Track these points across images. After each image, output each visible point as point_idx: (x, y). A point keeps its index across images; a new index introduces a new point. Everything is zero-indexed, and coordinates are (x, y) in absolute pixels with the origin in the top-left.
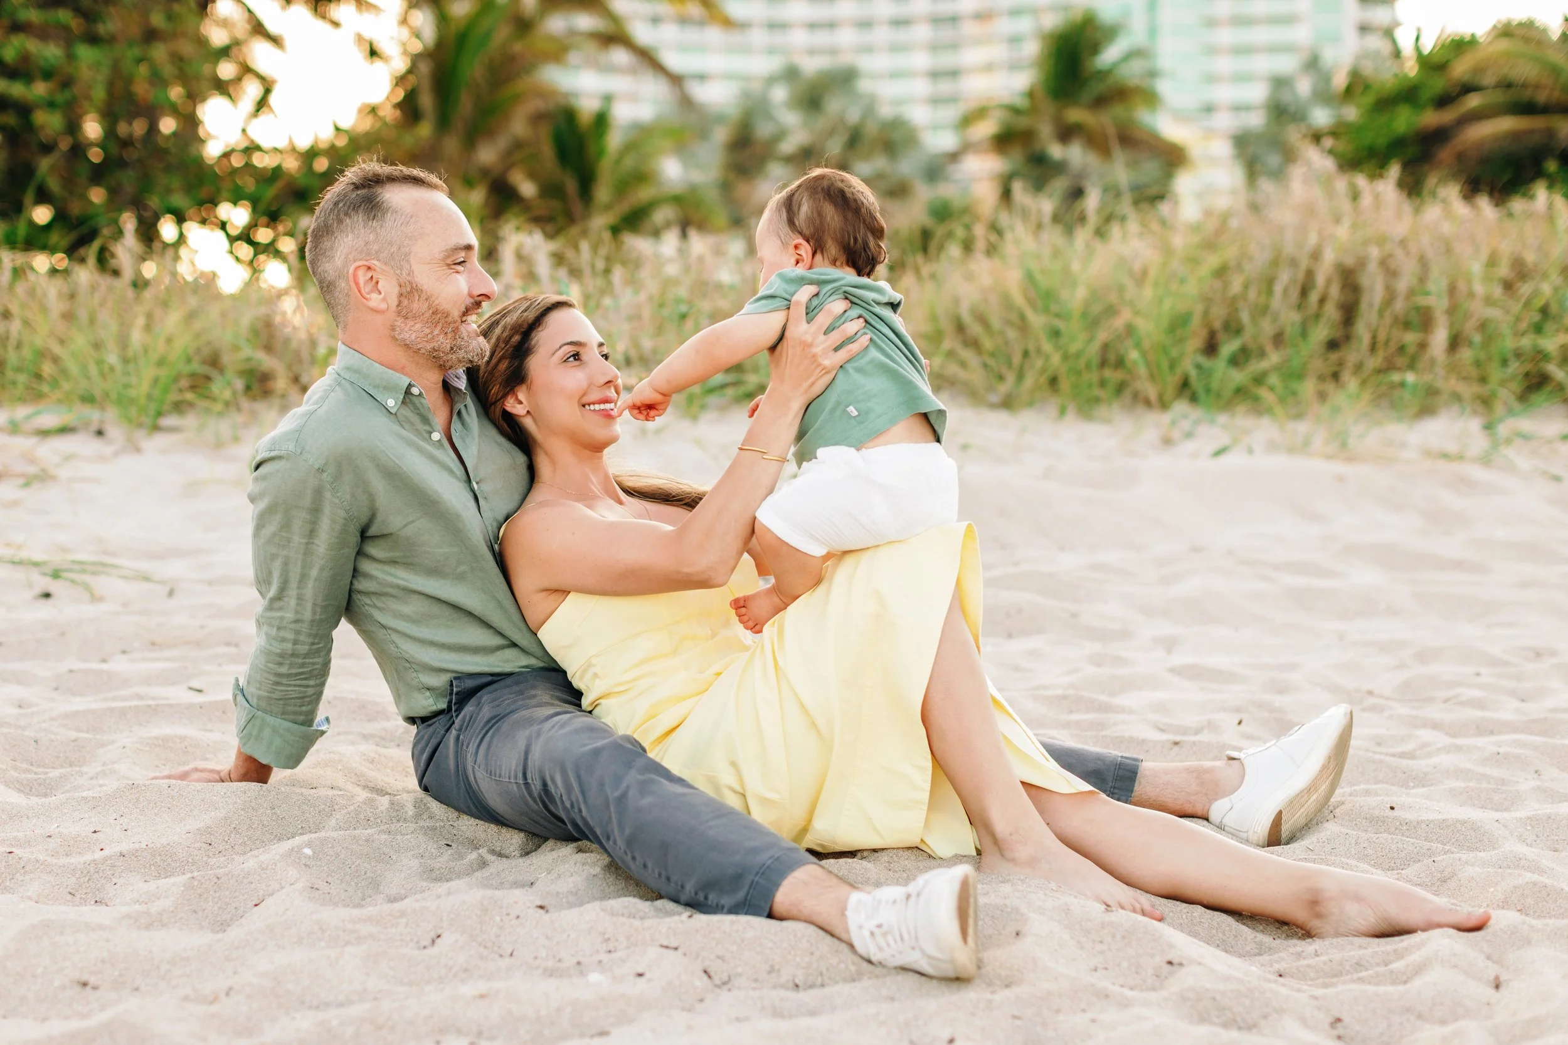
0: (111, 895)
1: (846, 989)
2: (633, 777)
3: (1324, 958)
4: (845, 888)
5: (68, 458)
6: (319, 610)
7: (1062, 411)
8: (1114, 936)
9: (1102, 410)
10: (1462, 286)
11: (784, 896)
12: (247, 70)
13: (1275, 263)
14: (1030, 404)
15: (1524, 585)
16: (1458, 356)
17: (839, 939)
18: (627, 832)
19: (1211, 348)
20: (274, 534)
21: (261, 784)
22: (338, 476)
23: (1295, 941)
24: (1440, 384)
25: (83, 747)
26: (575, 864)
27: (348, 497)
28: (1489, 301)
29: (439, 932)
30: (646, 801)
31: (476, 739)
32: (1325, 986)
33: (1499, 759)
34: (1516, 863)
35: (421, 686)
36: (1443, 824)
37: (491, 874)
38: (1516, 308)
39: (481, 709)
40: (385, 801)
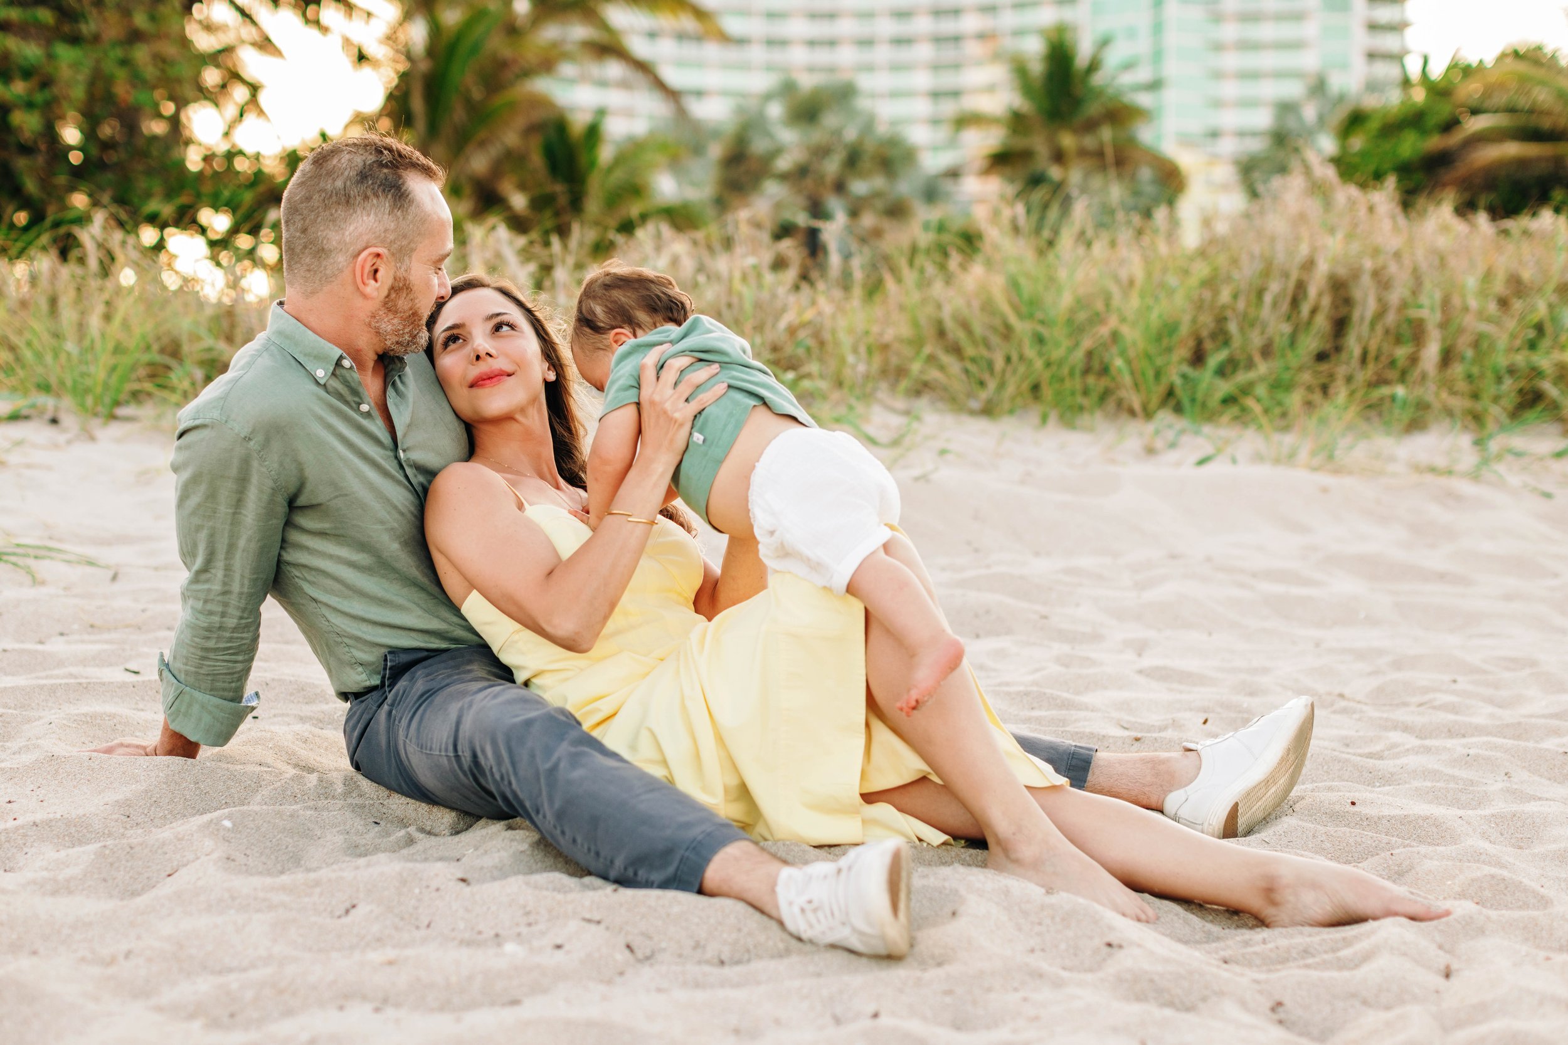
0: (21, 864)
1: (773, 964)
2: (563, 749)
3: (1270, 946)
4: (775, 865)
5: (19, 443)
6: (246, 582)
7: (1044, 419)
8: (1053, 918)
9: (1085, 419)
10: (1456, 301)
11: (715, 872)
12: (235, 76)
13: (1266, 273)
14: (1011, 412)
15: (1508, 597)
16: (1449, 371)
17: (770, 917)
18: (557, 804)
19: (1198, 358)
20: (199, 505)
21: (185, 758)
22: (266, 444)
23: (1244, 931)
24: (1430, 397)
25: (8, 723)
26: (503, 840)
27: (276, 465)
28: (1481, 315)
29: (355, 902)
30: (577, 774)
31: (408, 714)
32: (1270, 971)
33: (1468, 760)
34: (1477, 857)
35: (353, 661)
36: (1405, 820)
37: (418, 851)
38: (1511, 324)
39: (415, 684)
40: (313, 778)
